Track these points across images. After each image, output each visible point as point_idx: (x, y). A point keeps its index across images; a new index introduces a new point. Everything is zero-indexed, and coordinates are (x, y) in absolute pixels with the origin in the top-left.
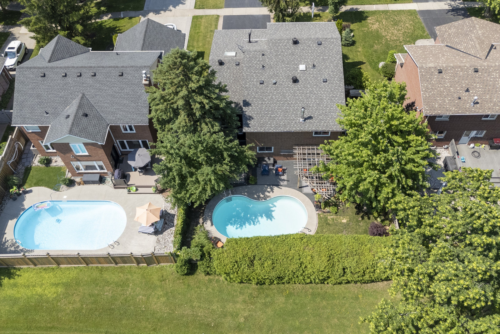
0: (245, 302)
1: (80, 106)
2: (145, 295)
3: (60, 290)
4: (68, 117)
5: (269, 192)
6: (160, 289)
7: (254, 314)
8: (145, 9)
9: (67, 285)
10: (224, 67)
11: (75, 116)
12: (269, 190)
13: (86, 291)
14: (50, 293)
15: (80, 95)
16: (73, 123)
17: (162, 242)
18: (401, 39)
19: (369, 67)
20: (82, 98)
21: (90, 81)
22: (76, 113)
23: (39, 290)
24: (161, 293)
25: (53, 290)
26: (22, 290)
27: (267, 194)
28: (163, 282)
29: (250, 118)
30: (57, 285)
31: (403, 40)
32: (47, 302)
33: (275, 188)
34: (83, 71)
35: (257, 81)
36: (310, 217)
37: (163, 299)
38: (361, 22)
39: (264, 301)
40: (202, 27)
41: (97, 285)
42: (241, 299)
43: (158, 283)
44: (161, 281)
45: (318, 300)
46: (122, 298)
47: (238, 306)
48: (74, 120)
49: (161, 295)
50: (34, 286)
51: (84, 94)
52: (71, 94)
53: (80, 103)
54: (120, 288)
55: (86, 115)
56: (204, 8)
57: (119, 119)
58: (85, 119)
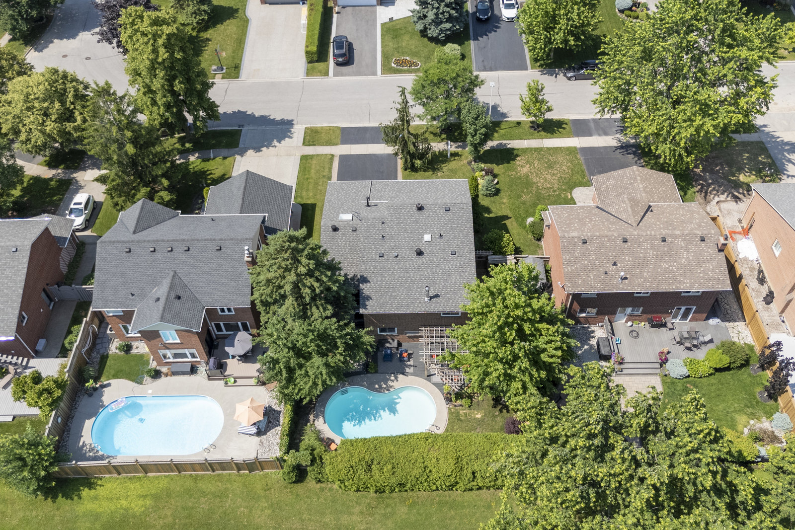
0: (362, 513)
1: (171, 287)
2: (247, 507)
3: (148, 502)
4: (158, 299)
5: (393, 381)
6: (264, 500)
7: (372, 527)
8: (241, 145)
9: (156, 497)
10: (339, 233)
11: (167, 299)
12: (393, 378)
13: (178, 504)
14: (137, 506)
15: (172, 274)
16: (164, 308)
17: (266, 444)
18: (556, 186)
19: (514, 223)
20: (174, 276)
21: (183, 257)
22: (168, 296)
23: (124, 503)
24: (266, 504)
25: (141, 502)
26: (105, 504)
27: (390, 383)
28: (268, 492)
29: (368, 298)
30: (144, 497)
31: (558, 189)
32: (134, 517)
33: (400, 376)
34: (175, 244)
35: (375, 254)
36: (439, 412)
38: (508, 162)
39: (383, 512)
40: (313, 171)
41: (191, 496)
42: (357, 509)
43: (262, 493)
44: (265, 491)
45: (445, 509)
46: (221, 510)
47: (354, 518)
48: (165, 304)
49: (265, 507)
50: (118, 499)
51: (175, 272)
52: (160, 272)
53: (171, 283)
55: (179, 298)
56: (314, 145)
57: (216, 300)
58: (177, 302)
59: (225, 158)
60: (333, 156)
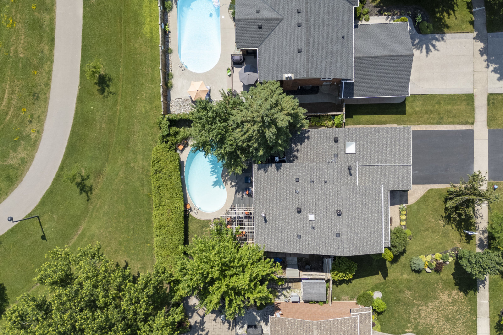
1: (267, 20)
3: (148, 35)
4: (258, 12)
10: (333, 143)
11: (256, 19)
12: (233, 184)
14: (146, 29)
15: (280, 17)
16: (248, 19)
17: (185, 104)
19: (378, 281)
20: (278, 19)
21: (294, 23)
22: (259, 19)
23: (148, 21)
24: (148, 109)
25: (148, 31)
26: (148, 8)
27: (229, 182)
28: (155, 109)
29: (266, 171)
30: (151, 33)
34: (303, 14)
35: (299, 176)
36: (208, 214)
37: (143, 110)
50: (150, 16)
51: (282, 20)
52: (283, 7)
53: (271, 19)
54: (150, 78)
55: (260, 28)
56: (489, 105)
57: (263, 56)
58: (255, 28)
59: (472, 23)
60: (473, 123)
